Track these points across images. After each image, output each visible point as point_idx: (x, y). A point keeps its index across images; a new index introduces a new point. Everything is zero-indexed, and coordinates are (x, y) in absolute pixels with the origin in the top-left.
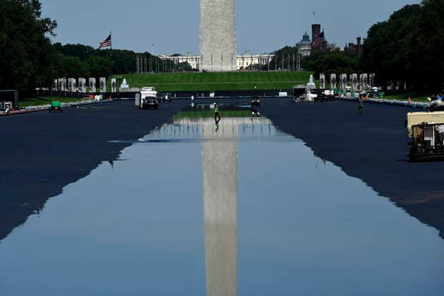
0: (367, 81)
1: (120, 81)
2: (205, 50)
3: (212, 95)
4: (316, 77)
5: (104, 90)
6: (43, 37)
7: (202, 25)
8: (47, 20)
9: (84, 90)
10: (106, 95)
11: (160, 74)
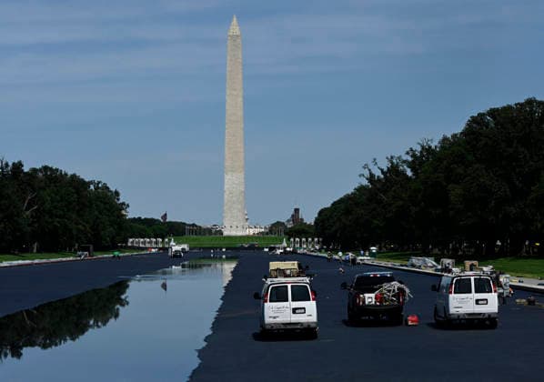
0: (318, 242)
1: (170, 240)
2: (227, 223)
3: (224, 250)
4: (289, 239)
5: (161, 246)
6: (120, 213)
7: (225, 208)
8: (123, 204)
9: (148, 245)
10: (160, 249)
11: (199, 237)
